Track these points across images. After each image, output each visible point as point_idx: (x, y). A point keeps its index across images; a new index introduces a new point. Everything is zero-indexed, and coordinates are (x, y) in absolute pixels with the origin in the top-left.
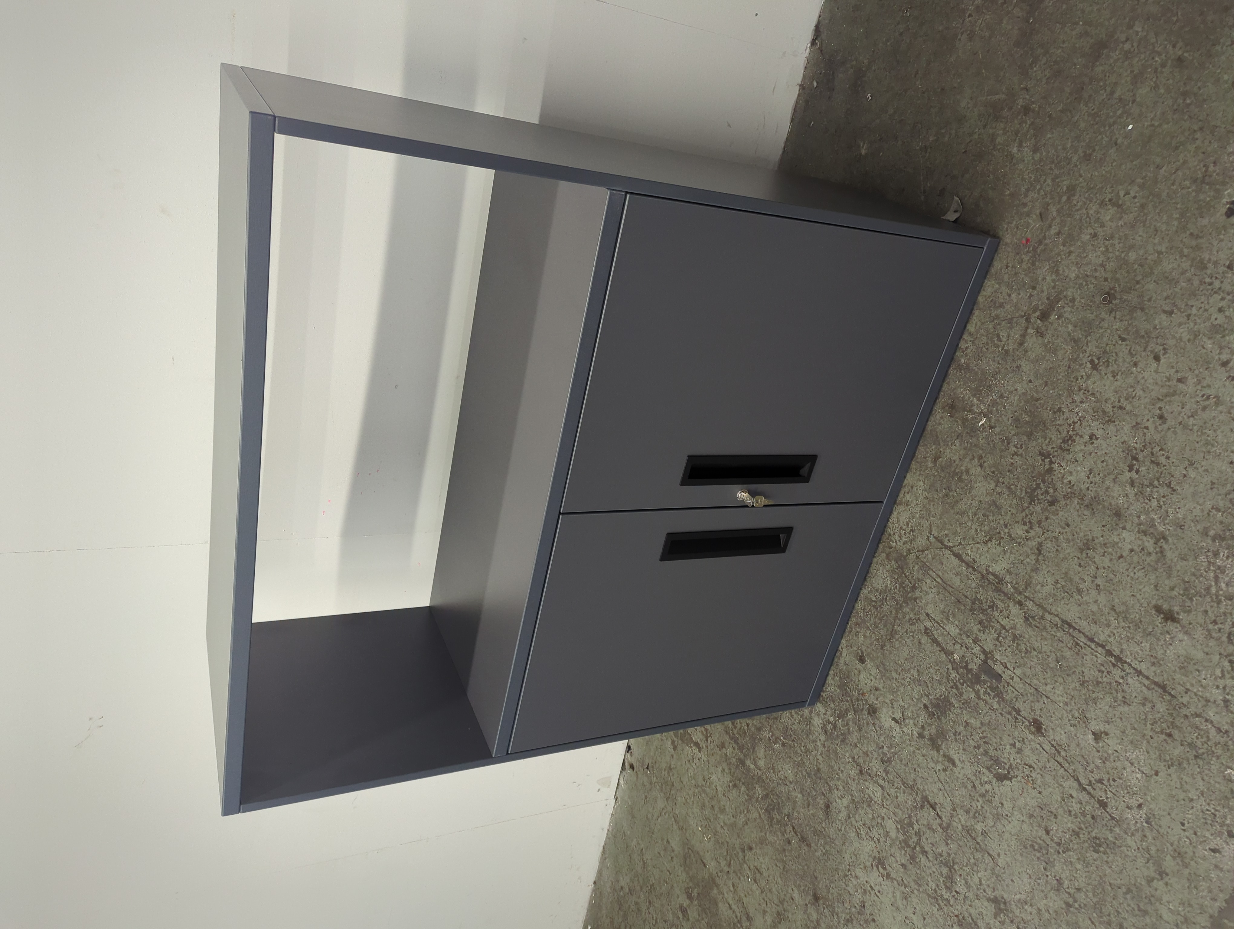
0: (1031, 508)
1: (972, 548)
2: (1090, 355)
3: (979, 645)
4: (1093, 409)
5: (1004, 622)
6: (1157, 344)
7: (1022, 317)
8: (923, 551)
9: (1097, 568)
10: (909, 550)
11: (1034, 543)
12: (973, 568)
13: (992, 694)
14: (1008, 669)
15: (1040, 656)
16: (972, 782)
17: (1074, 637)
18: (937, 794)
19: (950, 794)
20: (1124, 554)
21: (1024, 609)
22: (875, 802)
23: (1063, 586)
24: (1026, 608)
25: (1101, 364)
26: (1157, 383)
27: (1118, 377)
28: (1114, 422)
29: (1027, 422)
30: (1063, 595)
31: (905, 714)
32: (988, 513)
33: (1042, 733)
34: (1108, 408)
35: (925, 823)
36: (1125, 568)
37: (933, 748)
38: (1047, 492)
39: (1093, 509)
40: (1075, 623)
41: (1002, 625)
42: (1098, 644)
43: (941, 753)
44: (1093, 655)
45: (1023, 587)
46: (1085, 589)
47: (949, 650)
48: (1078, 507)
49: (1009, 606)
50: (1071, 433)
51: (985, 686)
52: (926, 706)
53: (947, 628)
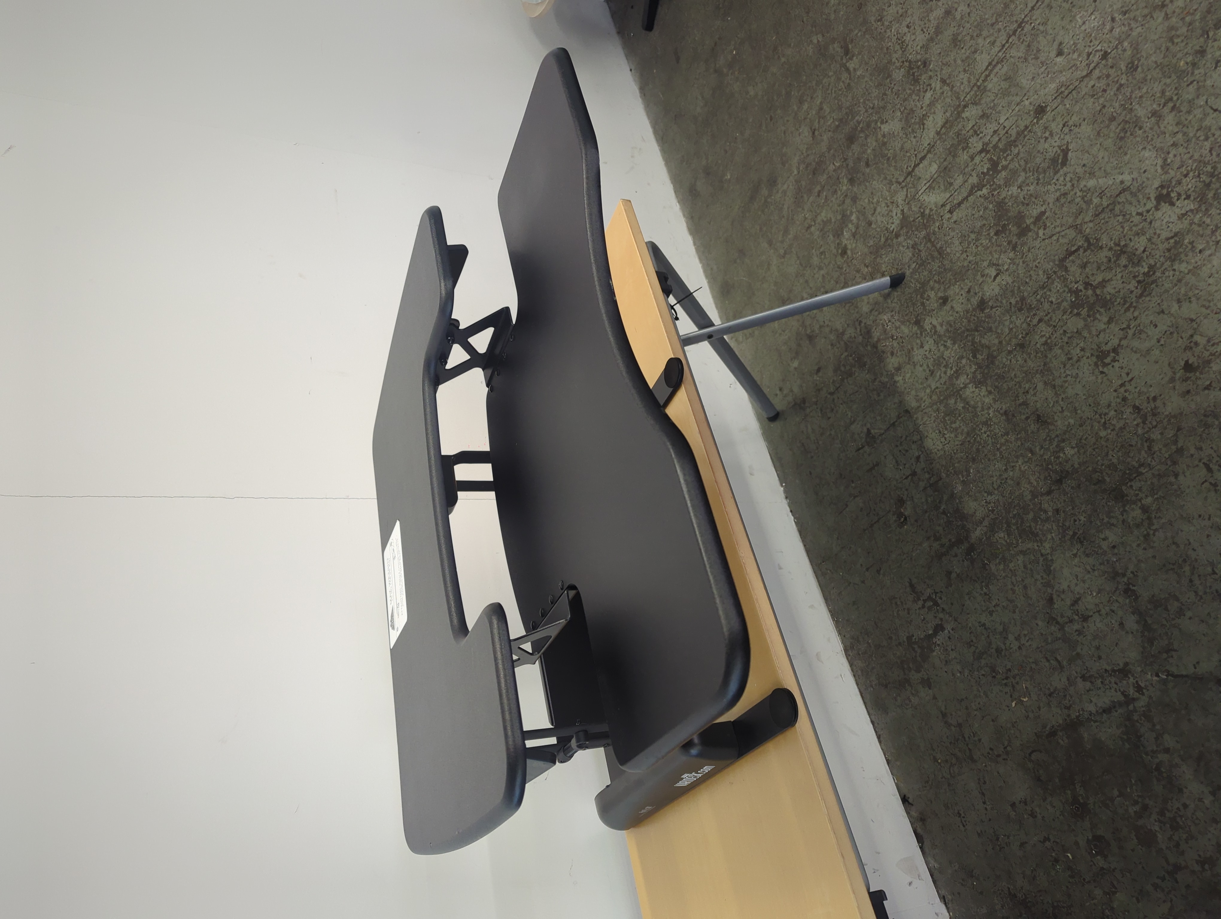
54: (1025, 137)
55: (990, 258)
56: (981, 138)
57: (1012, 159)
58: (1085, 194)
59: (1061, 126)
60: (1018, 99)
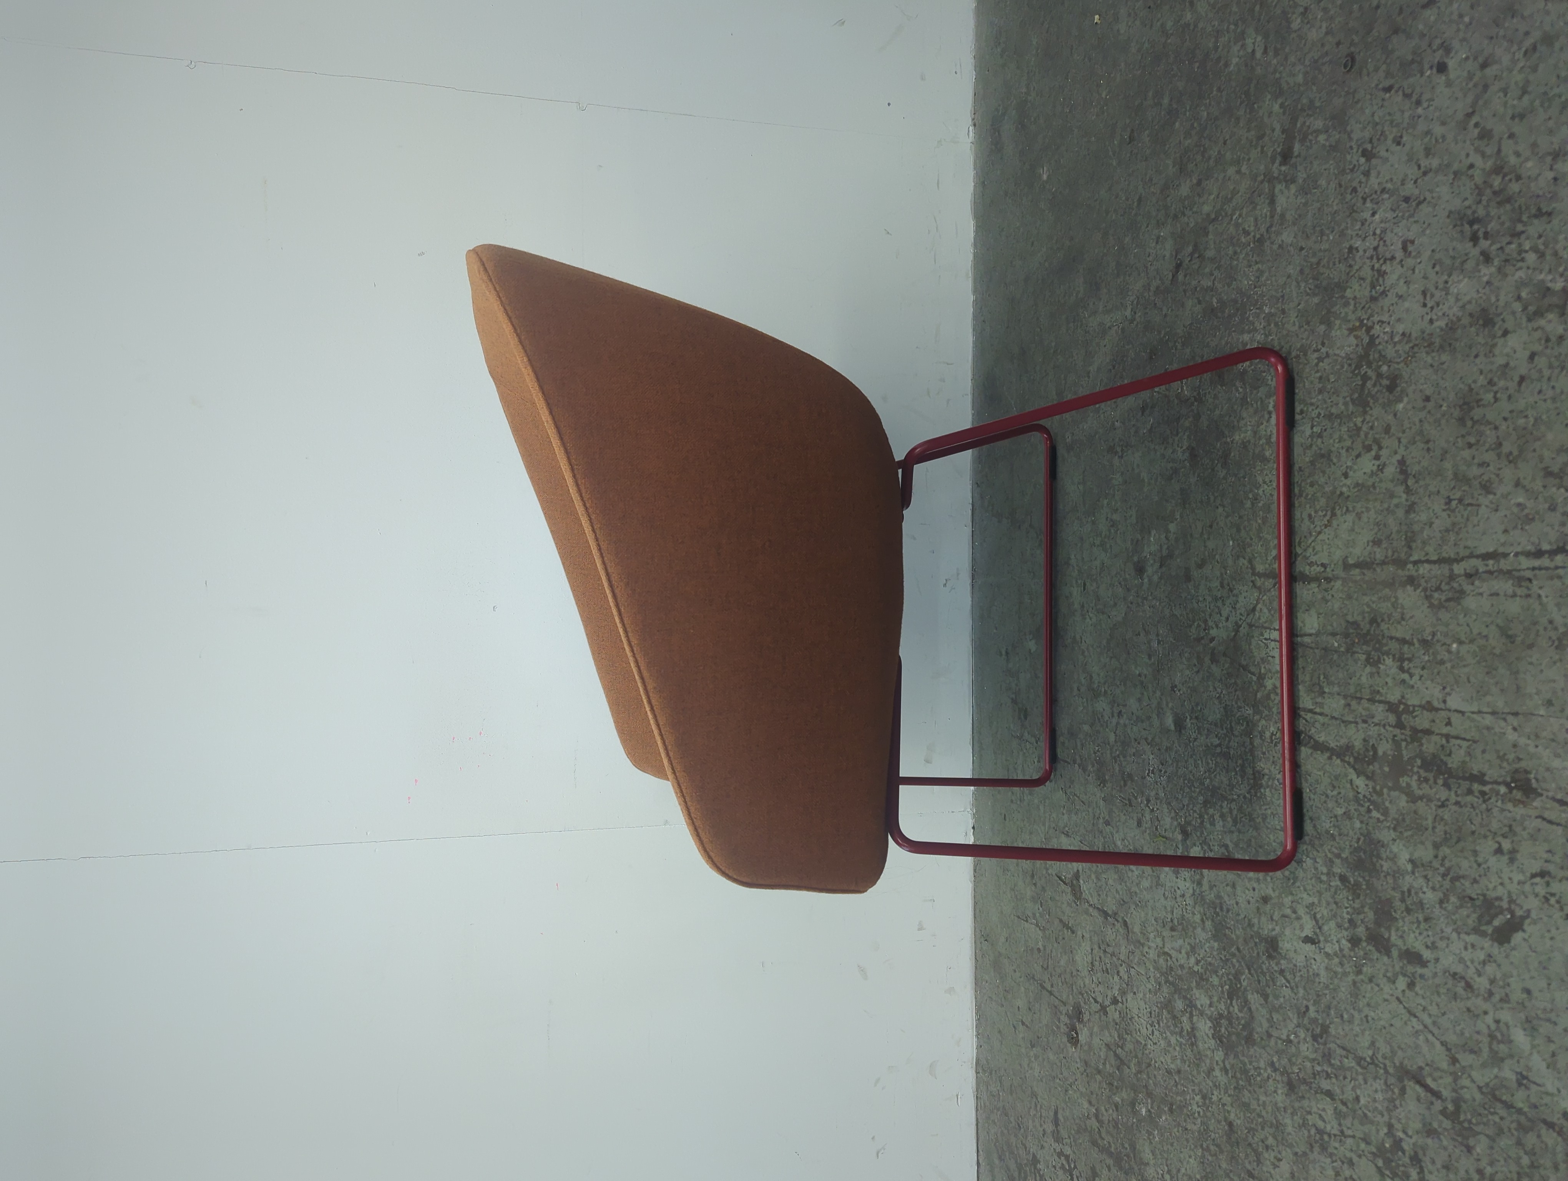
0: (1368, 418)
1: (1314, 549)
2: (1359, 146)
3: (1380, 702)
4: (1392, 209)
5: (1399, 632)
6: (1434, 51)
7: (1262, 182)
8: (1254, 609)
9: (1496, 428)
10: (1236, 623)
11: (1391, 470)
12: (1326, 579)
13: (1431, 776)
14: (1437, 710)
15: (1474, 647)
16: (1463, 978)
17: (1509, 572)
18: (1417, 1046)
19: (1436, 1031)
20: (1523, 371)
21: (1419, 585)
22: (1329, 1135)
23: (1460, 501)
24: (1422, 581)
25: (1375, 145)
26: (1457, 98)
27: (1405, 139)
28: (1425, 199)
29: (1317, 304)
30: (1466, 514)
31: (1318, 916)
32: (1316, 477)
33: (1534, 791)
34: (1409, 189)
35: (1418, 1125)
36: (1537, 390)
37: (1380, 952)
38: (1380, 376)
39: (1450, 345)
40: (1503, 544)
41: (1397, 639)
42: (1553, 553)
43: (1395, 953)
44: (1552, 578)
45: (1405, 549)
46: (1493, 476)
47: (1341, 747)
48: (1429, 360)
49: (1397, 598)
50: (1377, 266)
51: (1415, 769)
52: (1343, 879)
53: (1326, 710)
54: (1470, 792)
55: (1316, 901)
56: (1403, 681)
57: (1430, 800)
58: (1500, 1037)
59: (1536, 867)
60: (1500, 704)
